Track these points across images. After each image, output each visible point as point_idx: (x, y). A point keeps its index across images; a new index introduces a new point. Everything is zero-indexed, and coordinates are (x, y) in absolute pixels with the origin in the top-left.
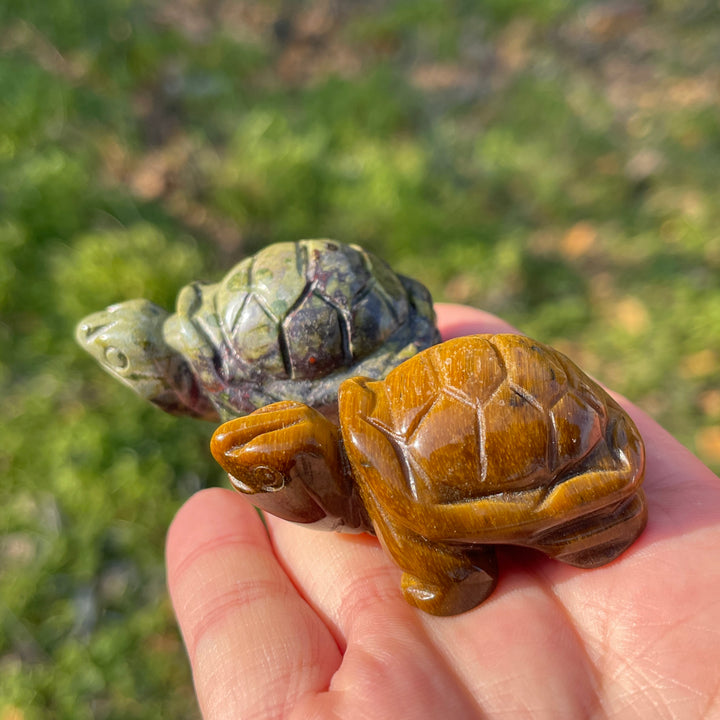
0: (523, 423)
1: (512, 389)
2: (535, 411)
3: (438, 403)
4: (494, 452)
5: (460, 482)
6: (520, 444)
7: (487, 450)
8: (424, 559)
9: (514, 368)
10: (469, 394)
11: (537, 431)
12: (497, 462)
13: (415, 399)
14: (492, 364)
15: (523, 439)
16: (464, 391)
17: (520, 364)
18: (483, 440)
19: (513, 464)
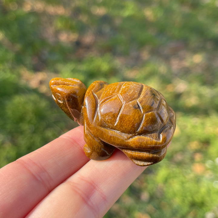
0: (134, 114)
1: (137, 103)
2: (140, 112)
3: (114, 98)
4: (122, 119)
5: (109, 123)
6: (130, 120)
7: (120, 117)
8: (90, 140)
9: (142, 97)
10: (123, 99)
11: (137, 118)
12: (121, 122)
13: (109, 94)
14: (136, 93)
15: (132, 119)
16: (122, 97)
17: (144, 97)
18: (120, 114)
19: (125, 125)
